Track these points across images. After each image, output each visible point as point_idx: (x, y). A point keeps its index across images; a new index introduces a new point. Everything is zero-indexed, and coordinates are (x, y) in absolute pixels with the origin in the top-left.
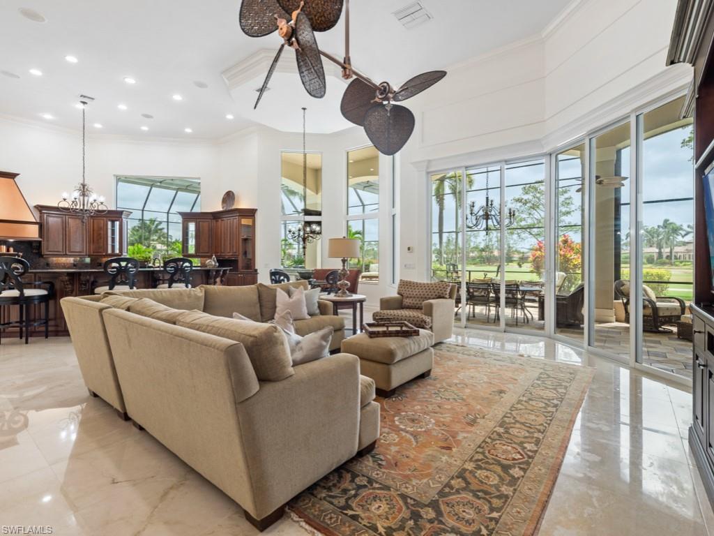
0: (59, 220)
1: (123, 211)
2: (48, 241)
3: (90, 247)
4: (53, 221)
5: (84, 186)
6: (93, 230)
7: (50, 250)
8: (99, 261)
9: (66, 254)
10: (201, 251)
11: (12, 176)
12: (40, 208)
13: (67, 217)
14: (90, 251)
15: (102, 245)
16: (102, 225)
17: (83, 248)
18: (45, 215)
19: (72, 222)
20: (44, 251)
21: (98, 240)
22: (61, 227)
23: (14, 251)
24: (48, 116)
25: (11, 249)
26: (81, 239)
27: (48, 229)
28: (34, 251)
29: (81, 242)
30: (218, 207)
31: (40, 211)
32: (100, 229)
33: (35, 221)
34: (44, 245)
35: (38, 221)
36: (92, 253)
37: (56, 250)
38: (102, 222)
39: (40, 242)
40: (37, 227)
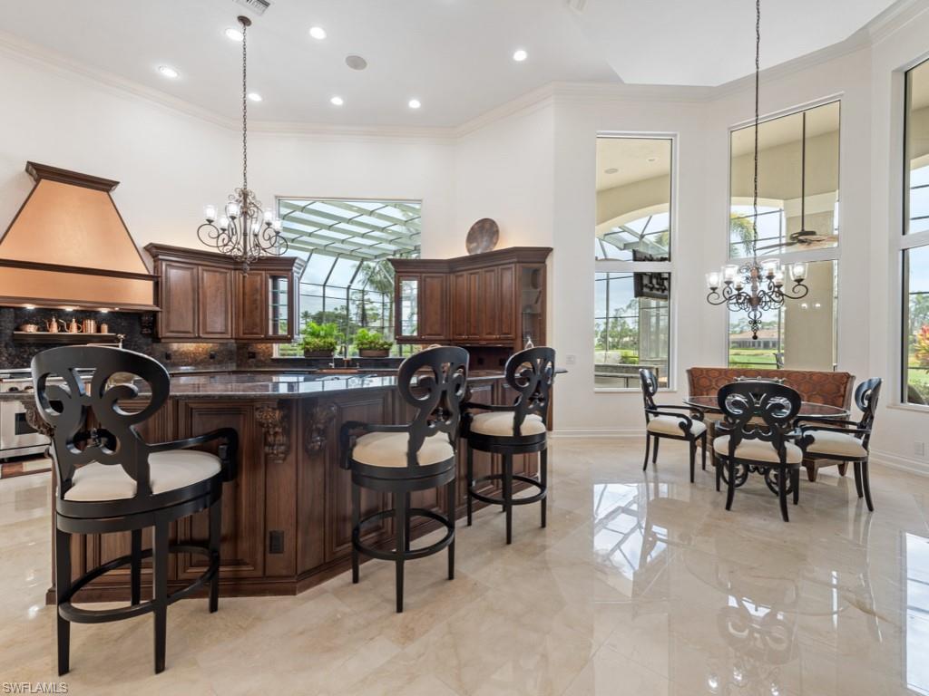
0: (187, 274)
1: (295, 258)
2: (168, 312)
3: (237, 324)
4: (176, 275)
5: (245, 195)
6: (244, 294)
7: (172, 329)
8: (250, 349)
9: (199, 337)
10: (428, 331)
11: (106, 186)
12: (155, 251)
13: (200, 268)
14: (237, 333)
15: (258, 320)
16: (259, 286)
17: (226, 326)
18: (164, 264)
19: (208, 278)
20: (163, 332)
21: (251, 312)
22: (190, 287)
23: (109, 331)
24: (169, 73)
25: (105, 328)
26: (223, 309)
27: (169, 291)
28: (145, 331)
29: (223, 316)
30: (460, 250)
31: (155, 257)
32: (255, 291)
33: (146, 273)
34: (162, 318)
35: (152, 273)
36: (241, 335)
37: (182, 329)
38: (259, 278)
39: (154, 314)
40: (150, 284)
